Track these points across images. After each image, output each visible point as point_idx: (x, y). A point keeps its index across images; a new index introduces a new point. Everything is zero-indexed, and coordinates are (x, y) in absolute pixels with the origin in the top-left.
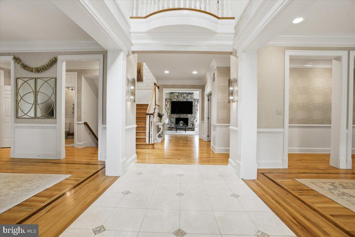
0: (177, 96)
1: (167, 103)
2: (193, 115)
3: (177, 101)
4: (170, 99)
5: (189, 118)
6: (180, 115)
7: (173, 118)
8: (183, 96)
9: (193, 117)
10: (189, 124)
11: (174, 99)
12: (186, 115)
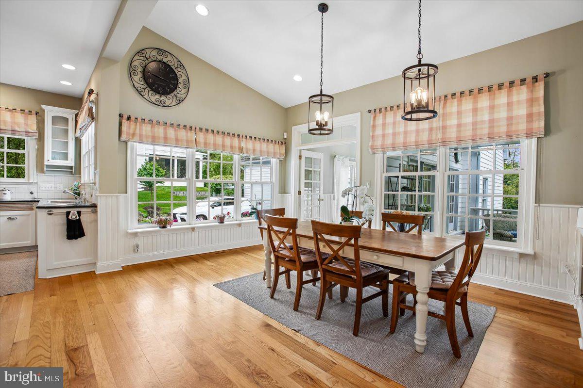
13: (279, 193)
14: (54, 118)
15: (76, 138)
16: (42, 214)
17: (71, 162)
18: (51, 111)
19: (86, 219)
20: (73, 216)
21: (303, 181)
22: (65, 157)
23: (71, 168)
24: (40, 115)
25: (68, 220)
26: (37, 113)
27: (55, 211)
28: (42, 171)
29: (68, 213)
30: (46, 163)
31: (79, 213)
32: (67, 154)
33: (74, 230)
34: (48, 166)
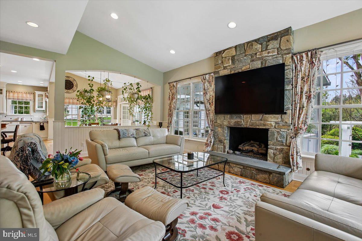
0: (233, 58)
1: (207, 84)
2: (288, 118)
3: (233, 72)
4: (214, 73)
5: (272, 129)
6: (240, 118)
7: (221, 126)
8: (249, 52)
9: (286, 125)
10: (270, 152)
11: (225, 68)
12: (260, 116)
13: (114, 119)
14: (38, 95)
15: (46, 101)
16: (34, 124)
17: (44, 109)
18: (37, 93)
19: (45, 125)
20: (42, 124)
21: (122, 115)
22: (42, 107)
23: (44, 110)
24: (34, 94)
25: (41, 125)
26: (33, 93)
27: (37, 123)
28: (35, 112)
29: (40, 123)
30: (36, 109)
31: (43, 124)
32: (42, 106)
33: (42, 128)
34: (37, 110)
